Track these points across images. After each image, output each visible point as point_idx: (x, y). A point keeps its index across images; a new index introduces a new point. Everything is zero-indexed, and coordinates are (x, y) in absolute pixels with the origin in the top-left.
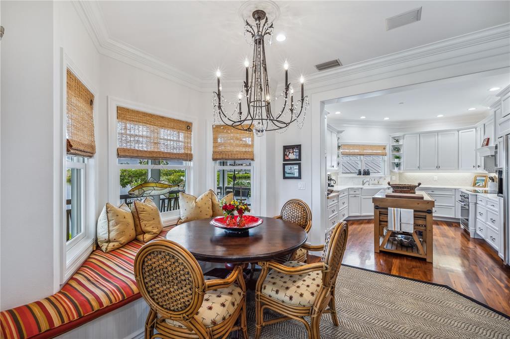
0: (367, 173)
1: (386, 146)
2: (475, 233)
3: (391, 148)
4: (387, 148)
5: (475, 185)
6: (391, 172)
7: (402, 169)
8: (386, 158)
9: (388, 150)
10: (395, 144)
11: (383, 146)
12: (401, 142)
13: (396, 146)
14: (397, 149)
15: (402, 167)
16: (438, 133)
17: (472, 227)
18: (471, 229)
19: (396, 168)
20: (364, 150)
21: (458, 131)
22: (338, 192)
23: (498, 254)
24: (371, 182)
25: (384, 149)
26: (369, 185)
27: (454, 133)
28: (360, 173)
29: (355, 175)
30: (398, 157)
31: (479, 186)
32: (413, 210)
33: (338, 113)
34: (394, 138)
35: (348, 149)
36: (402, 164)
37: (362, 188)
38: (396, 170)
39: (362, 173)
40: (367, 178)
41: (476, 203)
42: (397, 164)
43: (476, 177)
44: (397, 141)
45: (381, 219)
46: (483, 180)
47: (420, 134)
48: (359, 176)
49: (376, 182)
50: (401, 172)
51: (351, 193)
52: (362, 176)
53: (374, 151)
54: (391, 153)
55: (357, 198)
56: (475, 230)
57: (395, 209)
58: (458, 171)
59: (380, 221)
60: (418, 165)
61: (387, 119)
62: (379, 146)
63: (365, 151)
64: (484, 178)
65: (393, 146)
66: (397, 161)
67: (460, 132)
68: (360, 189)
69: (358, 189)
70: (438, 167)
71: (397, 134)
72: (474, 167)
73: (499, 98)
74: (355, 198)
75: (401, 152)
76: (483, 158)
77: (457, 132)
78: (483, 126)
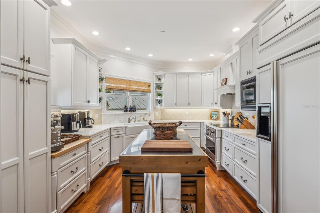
0: (133, 110)
1: (150, 83)
2: (221, 166)
3: (155, 85)
4: (152, 85)
5: (211, 118)
6: (155, 108)
7: (163, 106)
8: (150, 95)
9: (153, 88)
10: (158, 82)
11: (148, 83)
12: (162, 81)
13: (159, 85)
14: (159, 87)
15: (163, 104)
16: (189, 74)
17: (218, 161)
18: (217, 163)
19: (158, 104)
20: (131, 85)
21: (202, 74)
22: (89, 137)
23: (256, 205)
24: (137, 119)
25: (149, 86)
26: (135, 122)
27: (199, 76)
28: (126, 110)
29: (121, 112)
30: (160, 95)
31: (213, 119)
32: (179, 174)
33: (96, 33)
34: (157, 76)
35: (113, 83)
36: (163, 101)
37: (126, 127)
38: (159, 106)
39: (129, 109)
40: (132, 115)
41: (221, 138)
42: (159, 101)
43: (211, 112)
44: (160, 79)
45: (134, 192)
46: (216, 115)
47: (176, 74)
48: (125, 113)
49: (142, 118)
50: (163, 108)
51: (114, 134)
52: (128, 113)
53: (140, 88)
54: (155, 91)
55: (121, 138)
56: (221, 163)
57: (155, 174)
58: (202, 107)
59: (132, 195)
60: (175, 102)
61: (151, 55)
62: (145, 83)
63: (131, 87)
64: (216, 113)
65: (156, 84)
66: (159, 98)
67: (203, 75)
68: (124, 128)
69: (121, 128)
70: (189, 104)
71: (160, 73)
72: (212, 104)
73: (256, 24)
74: (118, 139)
75: (163, 90)
76: (219, 97)
77: (200, 75)
78: (219, 69)
